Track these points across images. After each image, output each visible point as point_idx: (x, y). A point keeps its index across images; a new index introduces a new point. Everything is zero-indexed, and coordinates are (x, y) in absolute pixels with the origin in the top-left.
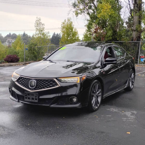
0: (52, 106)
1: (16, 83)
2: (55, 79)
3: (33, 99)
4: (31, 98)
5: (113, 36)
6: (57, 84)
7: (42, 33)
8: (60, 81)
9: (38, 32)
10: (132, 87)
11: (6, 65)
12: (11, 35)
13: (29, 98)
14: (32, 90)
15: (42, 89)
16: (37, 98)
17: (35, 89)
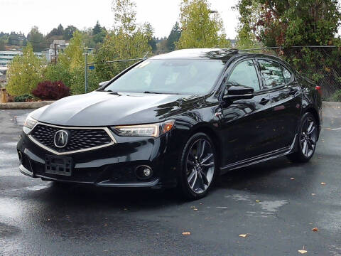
0: (100, 184)
1: (30, 137)
2: (107, 130)
3: (61, 170)
4: (58, 168)
5: (306, 33)
6: (109, 140)
7: (131, 25)
8: (116, 132)
9: (120, 24)
10: (309, 155)
11: (34, 106)
12: (64, 29)
13: (54, 169)
14: (61, 152)
15: (80, 149)
16: (70, 167)
17: (65, 149)
